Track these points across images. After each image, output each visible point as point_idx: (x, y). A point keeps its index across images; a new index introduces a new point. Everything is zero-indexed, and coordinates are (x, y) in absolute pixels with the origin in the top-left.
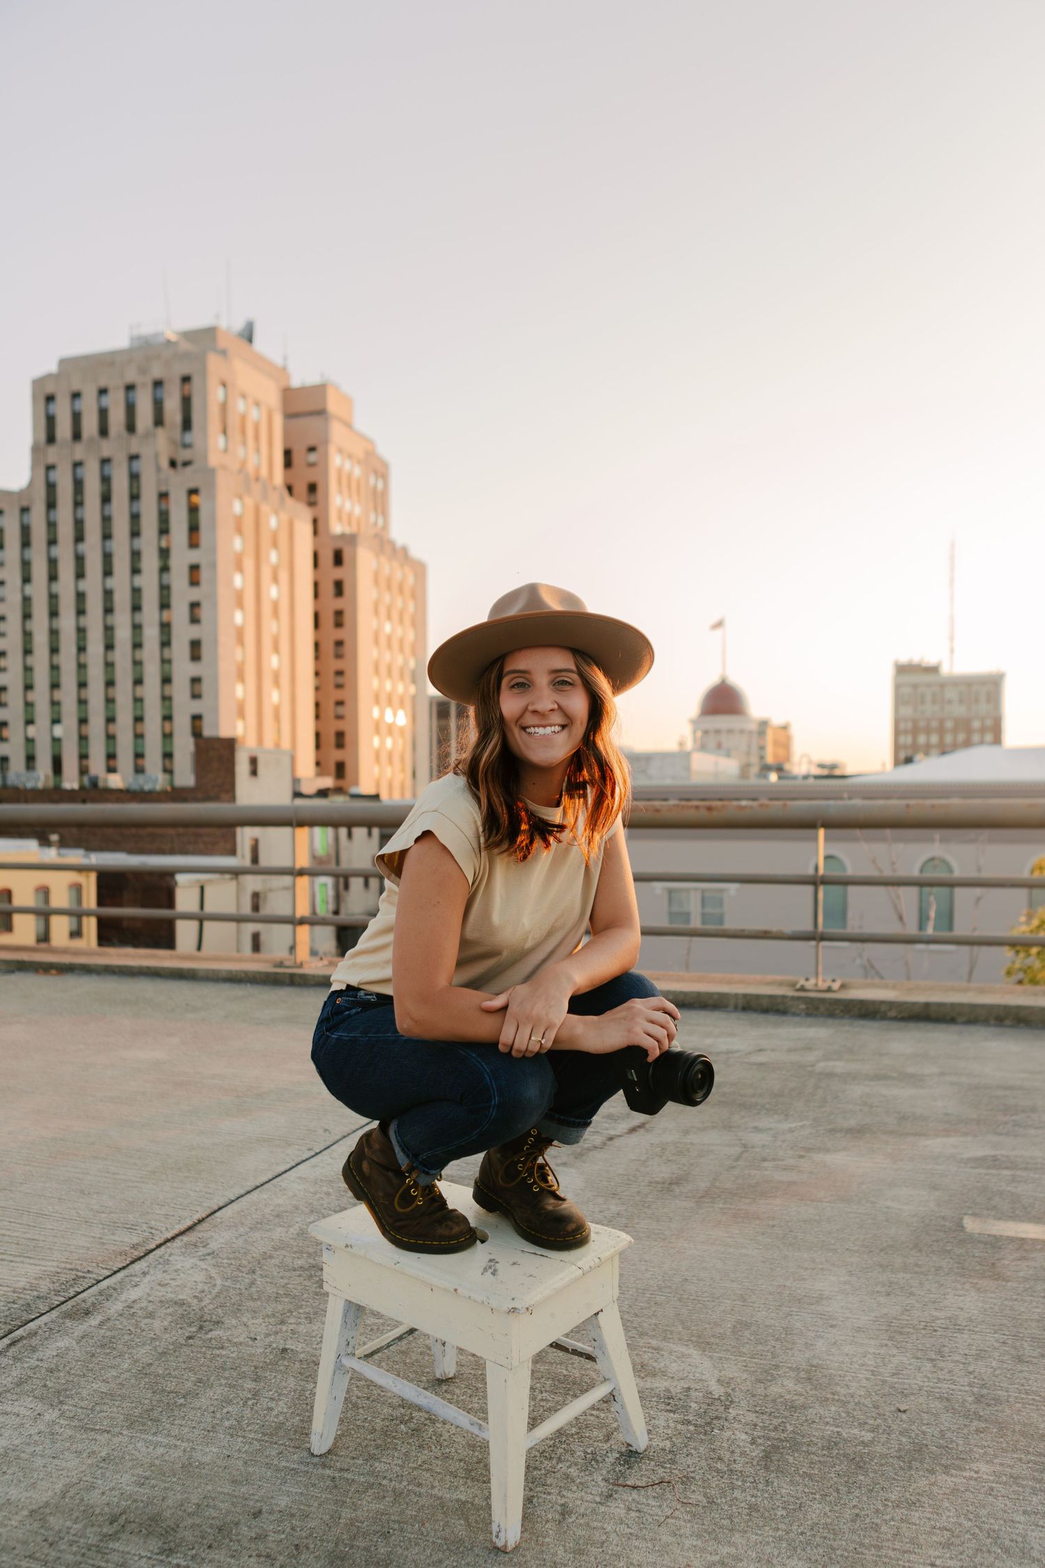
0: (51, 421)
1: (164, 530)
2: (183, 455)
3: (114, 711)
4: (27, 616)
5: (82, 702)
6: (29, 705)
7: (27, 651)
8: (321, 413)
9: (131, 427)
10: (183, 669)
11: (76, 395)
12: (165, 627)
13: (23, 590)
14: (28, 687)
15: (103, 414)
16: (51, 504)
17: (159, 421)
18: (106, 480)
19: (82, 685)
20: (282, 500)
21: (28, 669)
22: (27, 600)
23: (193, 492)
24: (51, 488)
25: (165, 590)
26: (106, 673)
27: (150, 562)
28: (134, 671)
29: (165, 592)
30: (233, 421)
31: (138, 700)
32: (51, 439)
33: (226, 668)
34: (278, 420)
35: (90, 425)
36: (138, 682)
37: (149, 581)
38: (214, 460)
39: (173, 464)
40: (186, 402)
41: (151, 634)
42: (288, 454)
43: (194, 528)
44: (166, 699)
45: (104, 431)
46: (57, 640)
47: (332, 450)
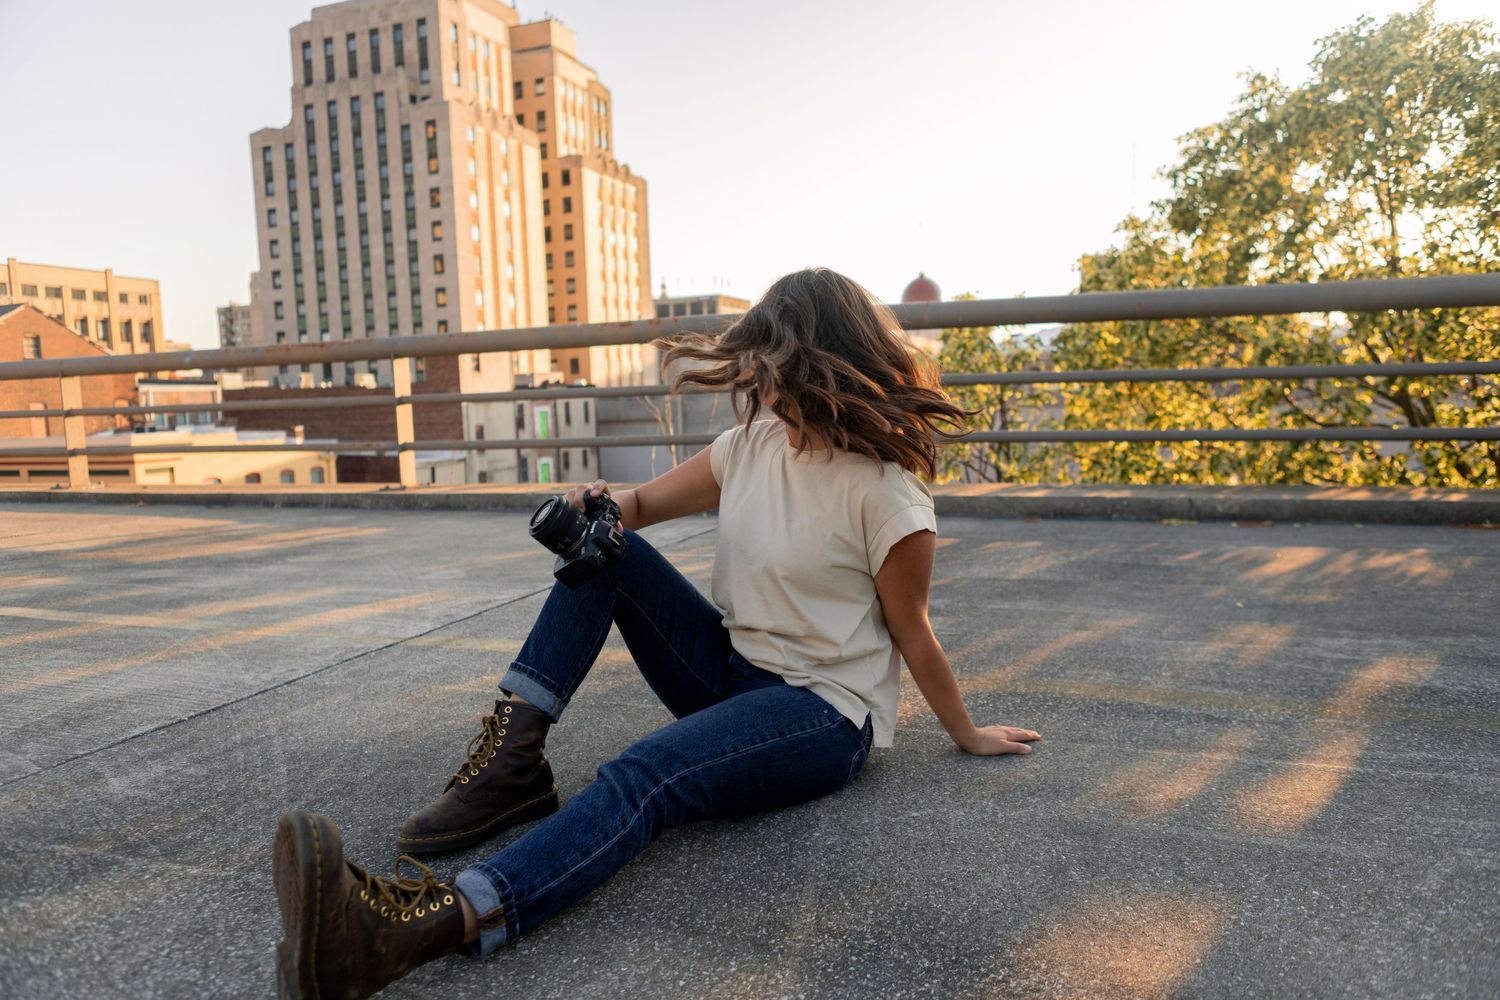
0: (308, 65)
1: (407, 159)
2: (423, 90)
3: (372, 320)
4: (295, 240)
5: (346, 313)
6: (301, 317)
7: (298, 271)
8: (546, 47)
9: (376, 68)
10: (429, 281)
11: (328, 41)
12: (412, 245)
13: (291, 216)
14: (300, 302)
15: (352, 56)
16: (311, 140)
17: (400, 61)
18: (356, 116)
19: (345, 298)
20: (511, 127)
21: (299, 286)
22: (294, 225)
23: (431, 123)
24: (310, 124)
25: (410, 211)
26: (364, 286)
27: (397, 188)
28: (388, 284)
29: (411, 213)
30: (466, 58)
31: (392, 310)
32: (309, 81)
33: (465, 279)
34: (506, 55)
35: (341, 66)
36: (392, 294)
37: (397, 204)
38: (449, 93)
39: (413, 99)
40: (423, 43)
41: (401, 251)
42: (518, 87)
43: (432, 155)
44: (416, 308)
45: (353, 73)
46: (322, 260)
47: (558, 81)
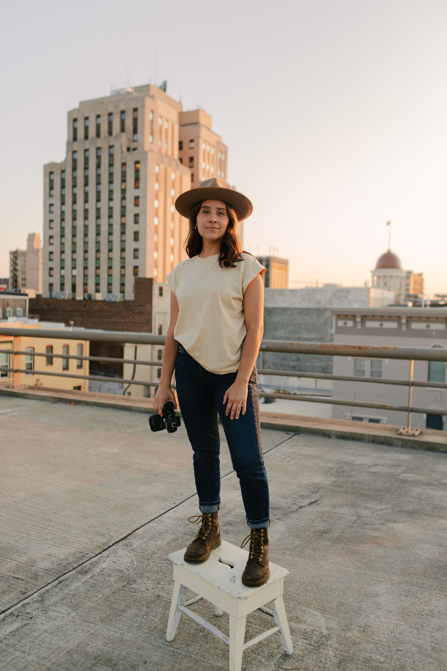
0: (75, 130)
1: (124, 181)
2: (133, 145)
3: (99, 264)
4: (62, 220)
5: (86, 259)
6: (62, 260)
7: (62, 236)
8: (196, 123)
9: (110, 133)
10: (130, 245)
11: (86, 118)
12: (123, 225)
13: (61, 208)
14: (62, 252)
15: (98, 126)
16: (74, 169)
17: (123, 130)
18: (98, 157)
19: (86, 251)
20: (177, 165)
21: (62, 244)
22: (63, 213)
23: (137, 162)
24: (74, 161)
25: (123, 208)
26: (96, 246)
27: (117, 195)
28: (109, 245)
29: (123, 209)
30: (156, 129)
31: (110, 259)
32: (75, 139)
33: (150, 244)
34: (177, 128)
35: (92, 132)
36: (110, 250)
37: (116, 204)
38: (147, 147)
39: (128, 149)
40: (135, 120)
41: (117, 229)
42: (181, 143)
43: (137, 180)
44: (123, 259)
45: (98, 135)
46: (76, 231)
47: (201, 141)
